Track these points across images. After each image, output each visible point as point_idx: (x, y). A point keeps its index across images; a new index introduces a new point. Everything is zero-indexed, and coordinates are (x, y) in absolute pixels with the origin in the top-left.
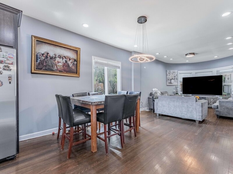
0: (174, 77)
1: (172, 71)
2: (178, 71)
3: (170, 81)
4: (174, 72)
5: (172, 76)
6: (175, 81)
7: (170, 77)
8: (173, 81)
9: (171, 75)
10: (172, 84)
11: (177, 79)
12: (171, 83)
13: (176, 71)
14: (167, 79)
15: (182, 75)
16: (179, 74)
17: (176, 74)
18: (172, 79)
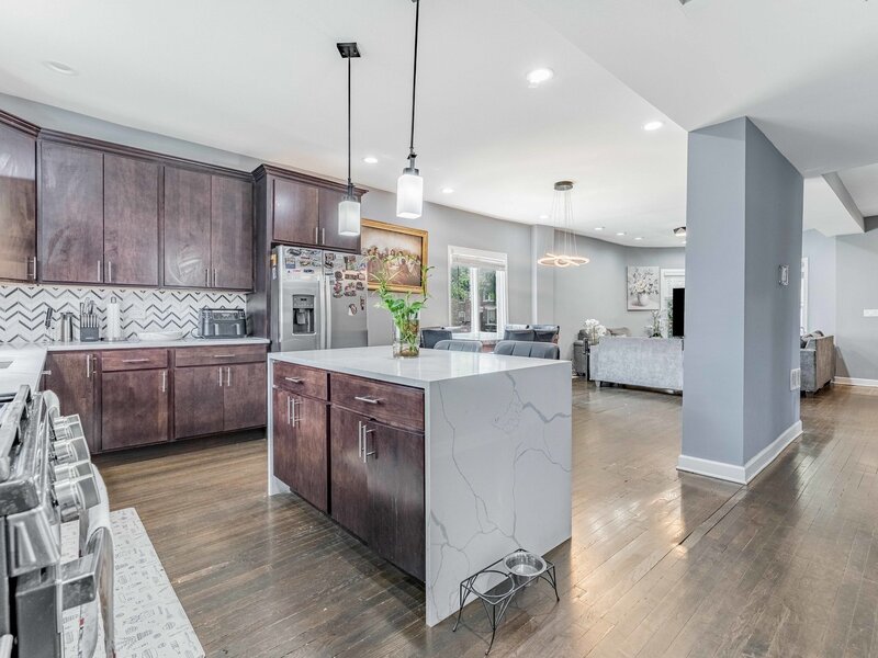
0: (648, 285)
1: (642, 270)
2: (662, 270)
3: (637, 299)
4: (649, 274)
5: (643, 286)
6: (651, 298)
7: (638, 286)
8: (645, 298)
9: (641, 282)
10: (641, 305)
11: (657, 293)
12: (639, 304)
13: (655, 269)
14: (629, 292)
15: (672, 279)
16: (663, 278)
17: (655, 276)
18: (644, 292)
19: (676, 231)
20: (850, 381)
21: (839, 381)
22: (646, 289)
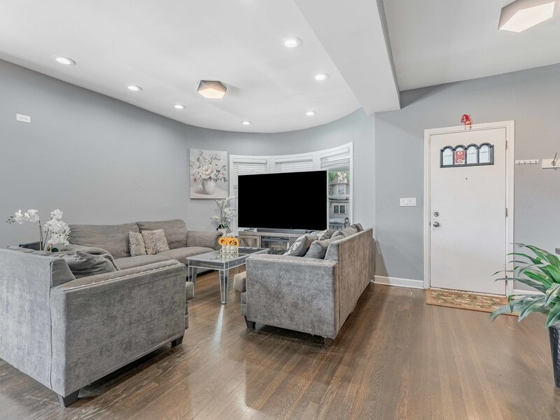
0: (215, 172)
1: (207, 153)
2: (231, 157)
3: (201, 186)
4: (216, 158)
5: (209, 171)
6: (218, 187)
7: (203, 171)
8: (211, 185)
9: (206, 167)
10: (207, 194)
11: (225, 180)
12: (204, 192)
13: (223, 154)
14: (192, 178)
15: (241, 166)
16: (231, 165)
17: (223, 162)
18: (210, 178)
19: (204, 83)
20: (388, 281)
21: (379, 280)
22: (212, 176)
